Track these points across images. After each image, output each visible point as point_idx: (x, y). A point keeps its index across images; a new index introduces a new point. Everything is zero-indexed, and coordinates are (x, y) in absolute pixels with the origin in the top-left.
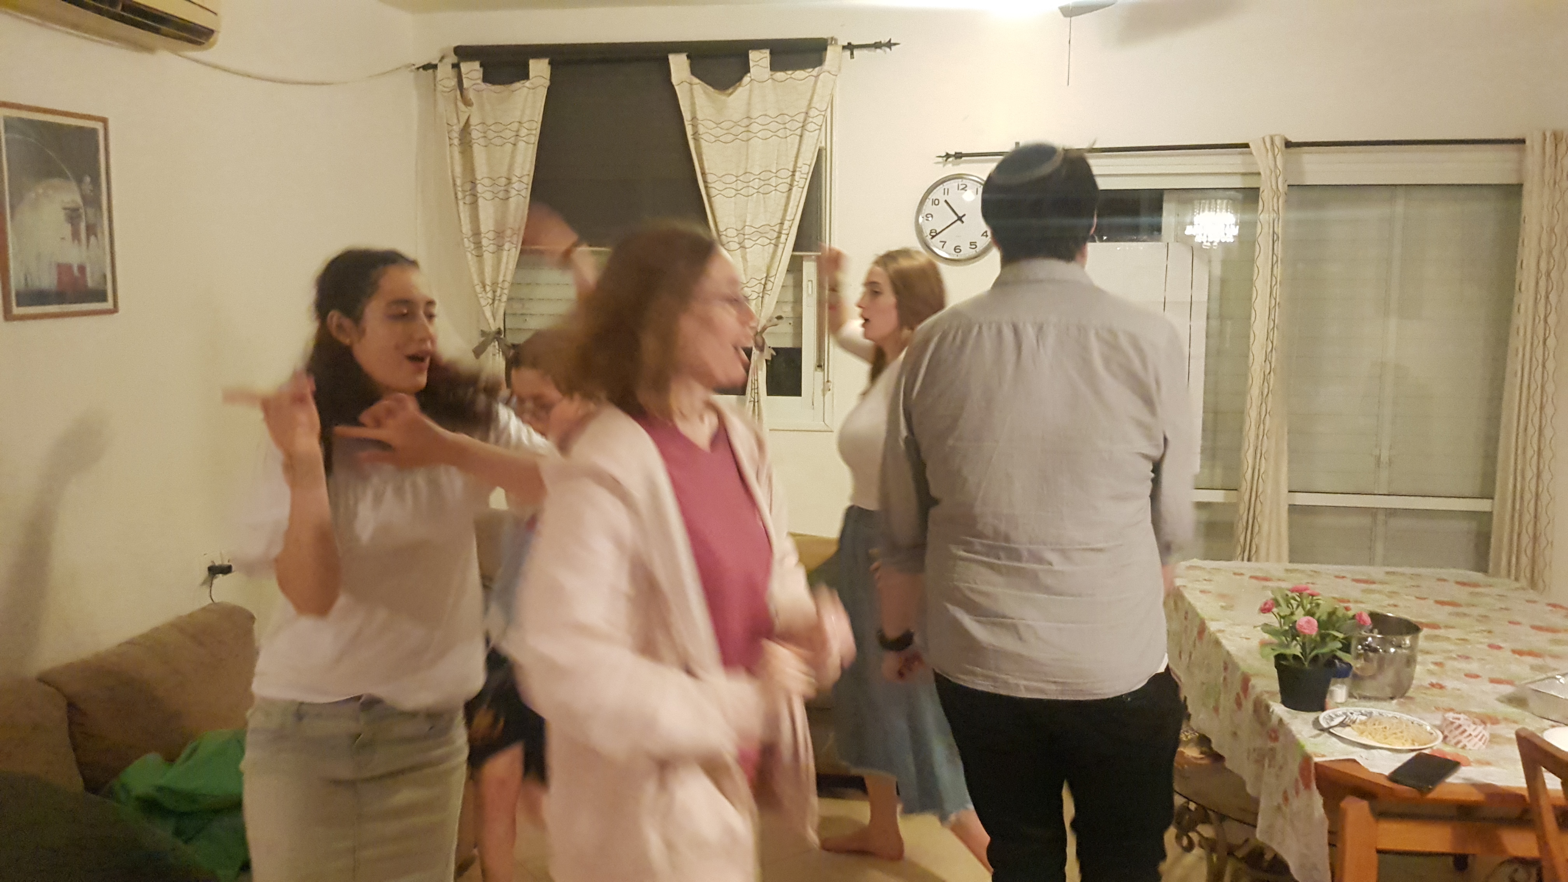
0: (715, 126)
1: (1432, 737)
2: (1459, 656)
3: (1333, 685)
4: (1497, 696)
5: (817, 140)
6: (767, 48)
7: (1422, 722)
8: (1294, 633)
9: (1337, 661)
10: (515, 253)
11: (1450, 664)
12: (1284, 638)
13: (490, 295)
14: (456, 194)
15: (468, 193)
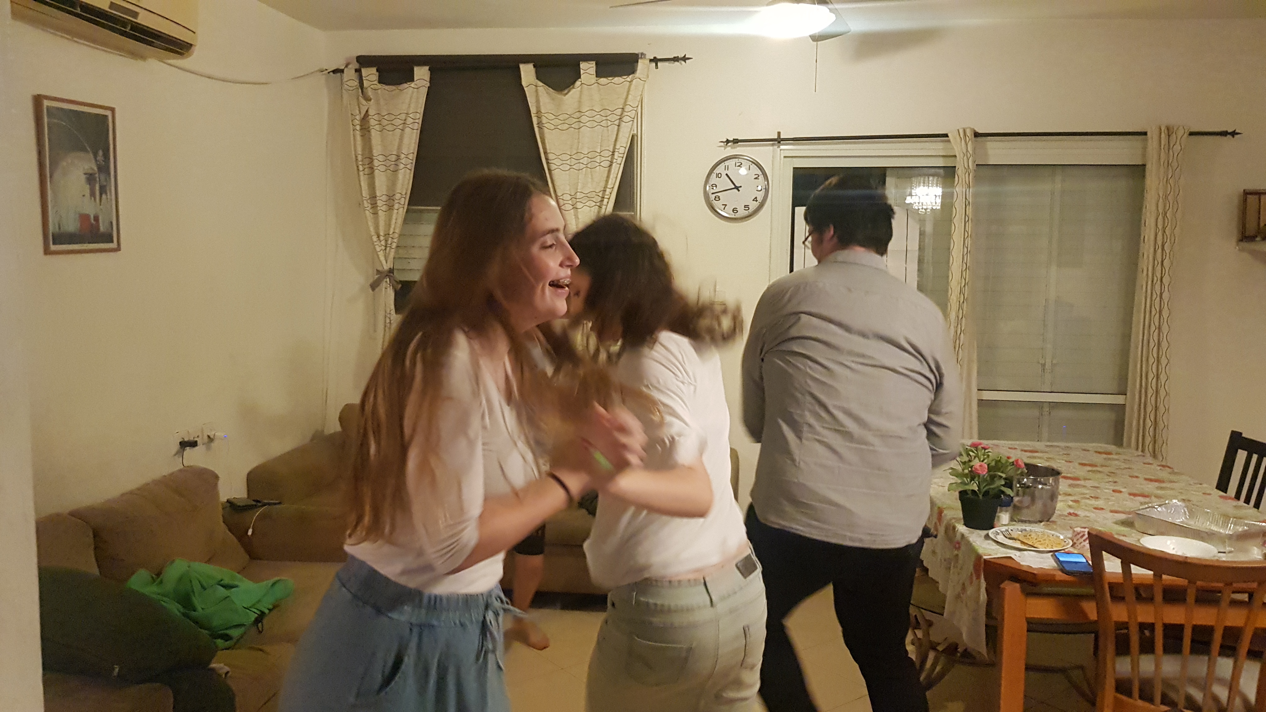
0: (554, 117)
1: (1065, 544)
2: (1092, 497)
3: (1000, 512)
4: (1115, 520)
5: (631, 130)
6: (594, 60)
7: (1059, 535)
8: (973, 475)
9: (1002, 495)
10: (402, 212)
11: (1085, 501)
12: (965, 479)
13: (383, 243)
14: (358, 167)
15: (367, 166)
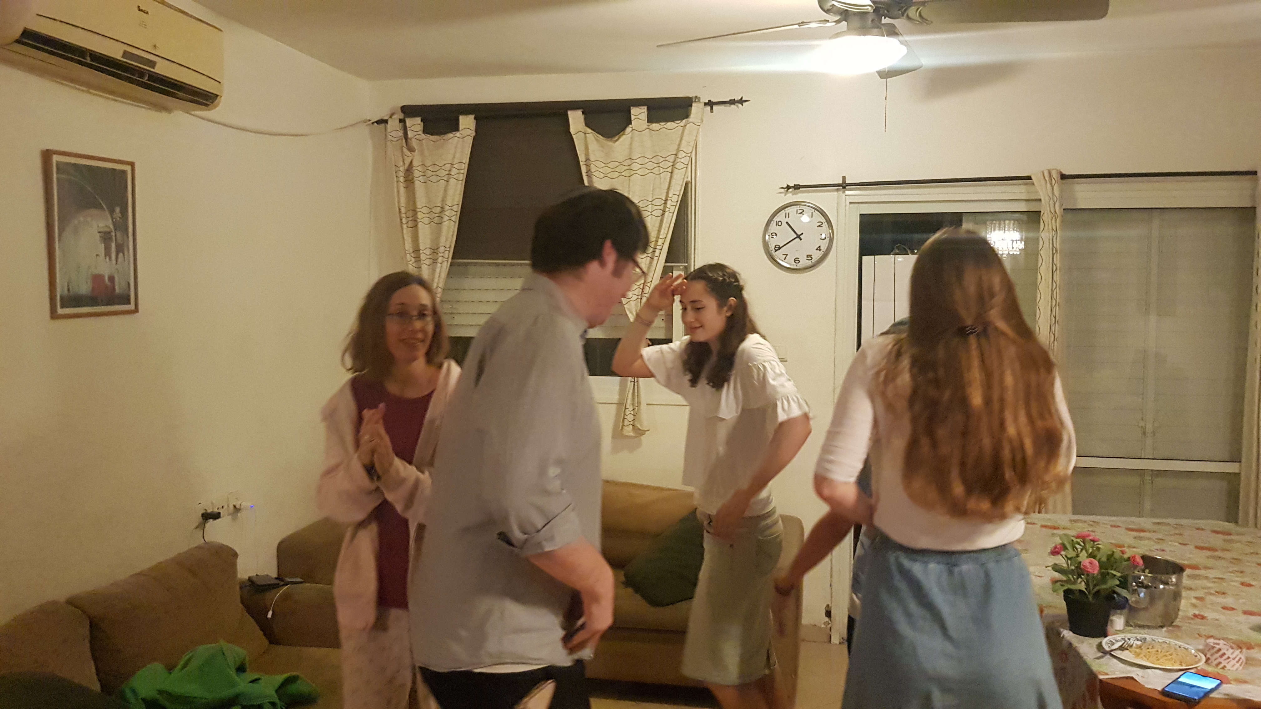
0: (604, 165)
1: (1197, 659)
2: (1217, 592)
3: (1113, 615)
4: (1251, 625)
5: (684, 176)
6: (646, 105)
7: (1187, 646)
8: (1080, 571)
9: (1115, 595)
10: (446, 266)
11: (1210, 598)
12: (1070, 576)
14: (401, 220)
15: (411, 219)
